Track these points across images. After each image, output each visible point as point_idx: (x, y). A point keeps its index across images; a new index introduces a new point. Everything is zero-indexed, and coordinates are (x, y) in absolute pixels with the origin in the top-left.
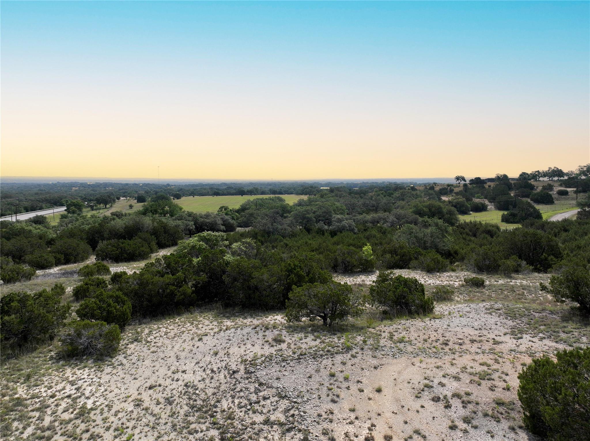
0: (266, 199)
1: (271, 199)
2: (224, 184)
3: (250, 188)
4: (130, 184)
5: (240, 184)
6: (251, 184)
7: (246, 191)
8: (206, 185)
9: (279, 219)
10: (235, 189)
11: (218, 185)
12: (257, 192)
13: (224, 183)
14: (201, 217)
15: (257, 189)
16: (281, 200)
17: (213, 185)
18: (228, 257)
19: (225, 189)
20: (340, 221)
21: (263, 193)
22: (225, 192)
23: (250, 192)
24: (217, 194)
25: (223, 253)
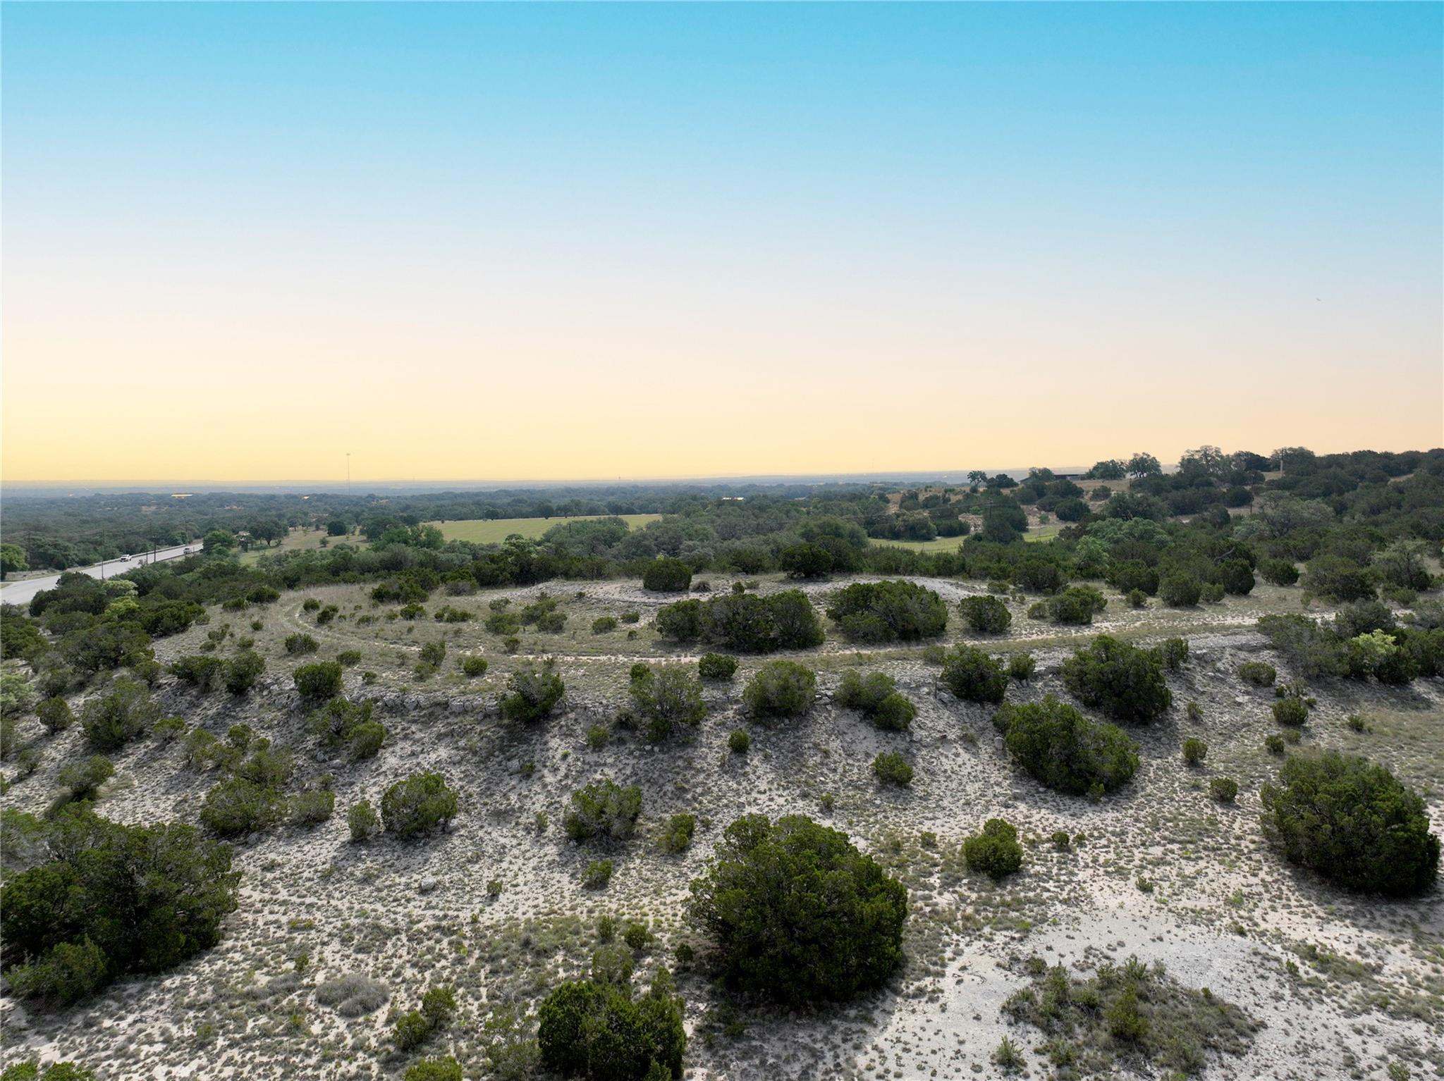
0: (592, 522)
1: (600, 522)
2: (506, 493)
3: (565, 501)
4: (279, 497)
5: (542, 492)
6: (569, 491)
7: (555, 508)
8: (462, 495)
9: (601, 547)
10: (531, 505)
11: (491, 495)
12: (579, 510)
13: (505, 491)
14: (482, 549)
15: (578, 504)
16: (621, 523)
17: (477, 494)
18: (534, 555)
19: (509, 504)
20: (691, 549)
21: (592, 512)
22: (510, 510)
23: (564, 511)
24: (492, 515)
25: (530, 552)
